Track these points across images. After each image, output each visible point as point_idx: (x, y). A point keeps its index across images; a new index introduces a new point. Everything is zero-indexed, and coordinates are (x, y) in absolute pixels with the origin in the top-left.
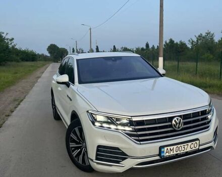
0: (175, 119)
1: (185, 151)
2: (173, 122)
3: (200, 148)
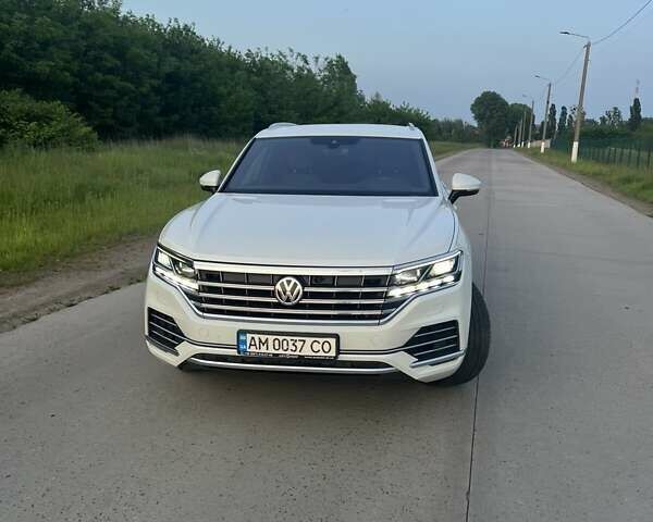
0: (284, 280)
1: (297, 353)
2: (278, 287)
3: (342, 357)
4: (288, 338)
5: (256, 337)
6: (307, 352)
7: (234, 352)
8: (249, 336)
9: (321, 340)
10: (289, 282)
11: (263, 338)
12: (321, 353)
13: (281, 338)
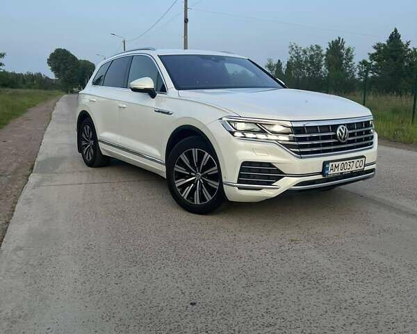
0: (340, 127)
1: (350, 170)
2: (338, 132)
3: (366, 168)
4: (348, 162)
5: (334, 164)
6: (354, 169)
7: (320, 177)
8: (331, 164)
9: (359, 160)
10: (343, 128)
11: (337, 163)
12: (359, 168)
13: (344, 162)
